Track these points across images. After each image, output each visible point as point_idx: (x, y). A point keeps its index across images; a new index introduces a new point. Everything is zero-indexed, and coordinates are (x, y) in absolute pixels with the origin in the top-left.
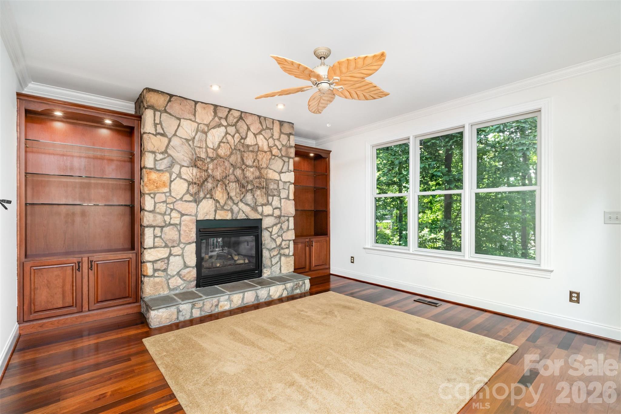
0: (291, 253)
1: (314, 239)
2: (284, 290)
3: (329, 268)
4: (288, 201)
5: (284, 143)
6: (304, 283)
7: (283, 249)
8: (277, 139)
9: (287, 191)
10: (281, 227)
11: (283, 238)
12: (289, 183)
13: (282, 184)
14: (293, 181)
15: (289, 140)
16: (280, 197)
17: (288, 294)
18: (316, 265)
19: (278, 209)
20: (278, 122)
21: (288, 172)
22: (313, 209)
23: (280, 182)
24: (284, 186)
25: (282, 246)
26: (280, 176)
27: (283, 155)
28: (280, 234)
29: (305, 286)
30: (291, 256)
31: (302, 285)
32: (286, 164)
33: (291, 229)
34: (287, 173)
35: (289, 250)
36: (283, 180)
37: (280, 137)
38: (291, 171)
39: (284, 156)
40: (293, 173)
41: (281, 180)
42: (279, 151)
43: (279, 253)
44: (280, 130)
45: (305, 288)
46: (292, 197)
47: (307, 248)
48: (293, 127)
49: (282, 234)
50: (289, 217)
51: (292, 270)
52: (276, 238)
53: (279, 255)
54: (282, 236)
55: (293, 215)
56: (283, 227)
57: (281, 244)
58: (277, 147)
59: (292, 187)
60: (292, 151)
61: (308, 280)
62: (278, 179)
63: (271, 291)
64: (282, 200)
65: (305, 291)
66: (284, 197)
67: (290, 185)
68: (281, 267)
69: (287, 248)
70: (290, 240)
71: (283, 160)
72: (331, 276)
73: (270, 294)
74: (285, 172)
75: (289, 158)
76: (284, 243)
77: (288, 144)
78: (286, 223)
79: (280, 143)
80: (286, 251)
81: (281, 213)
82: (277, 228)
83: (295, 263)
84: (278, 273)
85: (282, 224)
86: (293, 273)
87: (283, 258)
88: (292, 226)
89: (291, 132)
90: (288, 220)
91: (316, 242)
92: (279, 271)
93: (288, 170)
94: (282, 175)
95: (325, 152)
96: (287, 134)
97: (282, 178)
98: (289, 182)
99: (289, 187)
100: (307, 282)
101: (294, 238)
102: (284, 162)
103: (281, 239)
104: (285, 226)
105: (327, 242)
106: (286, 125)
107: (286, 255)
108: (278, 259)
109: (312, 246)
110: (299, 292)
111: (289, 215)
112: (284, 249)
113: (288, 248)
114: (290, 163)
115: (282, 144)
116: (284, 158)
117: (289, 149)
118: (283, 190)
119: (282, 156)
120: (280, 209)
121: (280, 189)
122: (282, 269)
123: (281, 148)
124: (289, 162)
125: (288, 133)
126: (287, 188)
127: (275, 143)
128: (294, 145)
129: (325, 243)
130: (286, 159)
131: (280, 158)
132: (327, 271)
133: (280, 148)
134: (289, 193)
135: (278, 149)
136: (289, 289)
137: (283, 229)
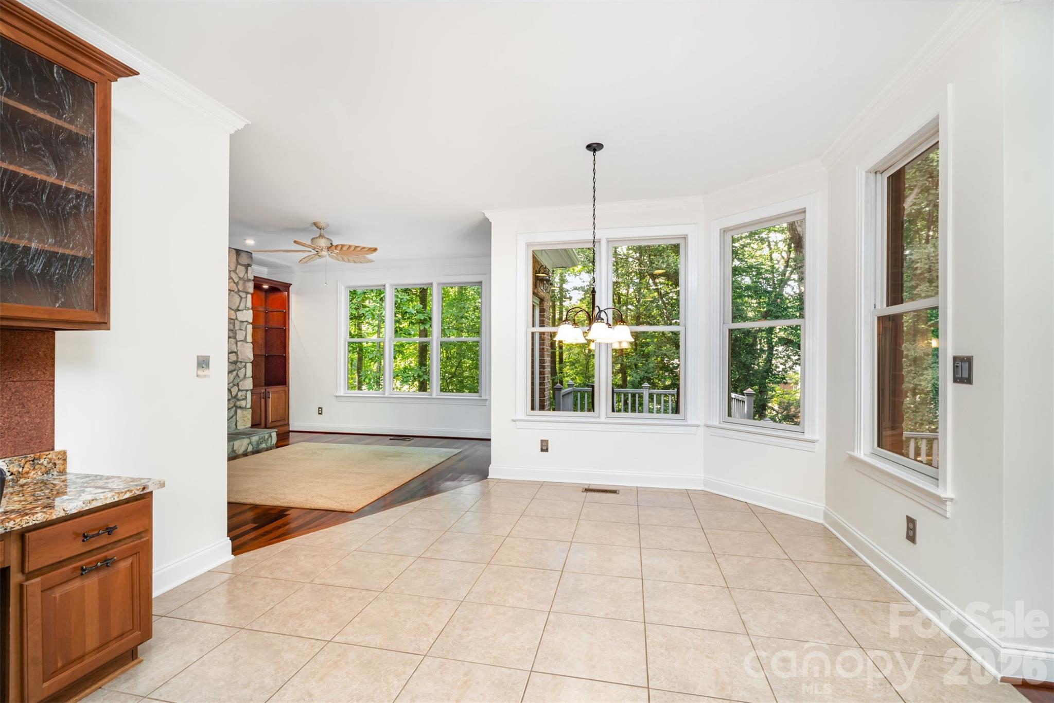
0: (249, 406)
1: (271, 389)
2: (248, 444)
3: (288, 424)
4: (245, 344)
5: (241, 276)
6: (270, 436)
7: (238, 400)
8: (233, 271)
9: (244, 333)
10: (237, 374)
11: (240, 387)
12: (246, 323)
13: (239, 324)
14: (251, 321)
15: (247, 272)
16: (236, 339)
17: (253, 448)
18: (273, 420)
19: (234, 354)
20: (234, 251)
21: (246, 310)
22: (264, 353)
23: (236, 321)
24: (240, 326)
25: (238, 397)
26: (236, 315)
27: (241, 289)
28: (236, 382)
29: (271, 440)
30: (248, 408)
31: (268, 439)
32: (244, 300)
33: (249, 377)
34: (244, 311)
35: (246, 402)
36: (239, 319)
37: (236, 268)
38: (249, 309)
39: (241, 291)
40: (251, 311)
41: (237, 319)
42: (235, 285)
43: (235, 406)
44: (237, 260)
45: (271, 442)
46: (250, 339)
47: (263, 400)
48: (251, 257)
49: (238, 384)
50: (246, 363)
51: (249, 425)
52: (232, 388)
53: (234, 408)
54: (238, 385)
55: (251, 361)
56: (240, 374)
57: (237, 395)
58: (233, 280)
59: (250, 327)
60: (250, 287)
61: (275, 433)
62: (234, 318)
63: (235, 446)
64: (238, 343)
65: (272, 445)
66: (241, 340)
67: (248, 326)
68: (238, 423)
69: (243, 399)
70: (247, 391)
71: (240, 296)
72: (291, 433)
73: (235, 448)
74: (242, 310)
75: (247, 293)
76: (240, 394)
77: (245, 277)
78: (243, 370)
79: (236, 275)
80: (243, 403)
81: (238, 358)
82: (233, 376)
83: (252, 417)
84: (233, 429)
85: (238, 371)
86: (250, 429)
87: (239, 411)
88: (249, 373)
89: (249, 263)
90: (245, 367)
91: (273, 392)
92: (235, 426)
93: (246, 307)
94: (238, 313)
95: (284, 285)
96: (245, 265)
97: (238, 317)
98: (247, 321)
99: (246, 328)
100: (274, 435)
101: (252, 388)
102: (241, 298)
103: (237, 389)
104: (241, 375)
105: (285, 394)
106: (243, 254)
107: (243, 408)
108: (233, 413)
109: (269, 398)
110: (265, 447)
111: (246, 361)
112: (240, 400)
113: (245, 399)
114: (248, 300)
115: (239, 277)
116: (241, 294)
117: (247, 283)
118: (240, 331)
119: (239, 291)
120: (236, 353)
121: (236, 330)
122: (238, 424)
123: (238, 282)
124: (246, 298)
125: (246, 263)
126: (244, 329)
127: (232, 276)
128: (252, 278)
129: (283, 394)
130: (243, 295)
131: (236, 293)
132: (287, 427)
133: (236, 281)
134: (246, 334)
135: (235, 283)
136: (255, 443)
137: (239, 377)
